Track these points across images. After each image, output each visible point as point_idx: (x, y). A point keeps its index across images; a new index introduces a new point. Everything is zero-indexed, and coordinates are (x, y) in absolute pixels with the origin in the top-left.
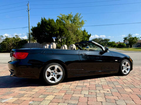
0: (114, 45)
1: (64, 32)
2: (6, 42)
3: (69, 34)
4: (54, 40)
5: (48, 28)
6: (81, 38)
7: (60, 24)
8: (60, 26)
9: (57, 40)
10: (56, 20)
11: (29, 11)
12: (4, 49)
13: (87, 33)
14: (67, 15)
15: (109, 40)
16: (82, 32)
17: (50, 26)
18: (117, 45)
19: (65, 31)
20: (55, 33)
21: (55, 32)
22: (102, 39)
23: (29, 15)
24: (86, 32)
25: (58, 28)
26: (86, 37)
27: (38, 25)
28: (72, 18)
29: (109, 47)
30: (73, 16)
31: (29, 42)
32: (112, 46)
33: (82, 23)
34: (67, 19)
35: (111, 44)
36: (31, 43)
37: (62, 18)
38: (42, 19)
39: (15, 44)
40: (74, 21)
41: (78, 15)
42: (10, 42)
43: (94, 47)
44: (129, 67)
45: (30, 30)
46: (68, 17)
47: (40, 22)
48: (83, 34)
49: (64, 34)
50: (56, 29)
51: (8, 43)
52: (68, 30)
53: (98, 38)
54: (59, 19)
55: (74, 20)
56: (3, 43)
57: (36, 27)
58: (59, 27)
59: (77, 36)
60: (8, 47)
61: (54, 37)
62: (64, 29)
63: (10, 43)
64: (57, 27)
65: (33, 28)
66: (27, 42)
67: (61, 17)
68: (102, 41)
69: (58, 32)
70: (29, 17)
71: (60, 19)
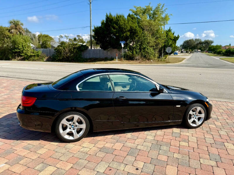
0: (218, 50)
1: (137, 33)
2: (61, 47)
3: (144, 36)
4: (123, 46)
5: (114, 28)
6: (163, 41)
7: (132, 22)
8: (132, 25)
9: (126, 45)
10: (128, 15)
11: (90, 3)
12: (59, 56)
13: (173, 34)
14: (144, 7)
15: (212, 42)
16: (165, 33)
17: (117, 25)
18: (224, 51)
19: (139, 32)
20: (123, 36)
21: (125, 34)
22: (201, 40)
23: (91, 10)
24: (172, 32)
25: (129, 28)
26: (171, 39)
27: (103, 23)
28: (152, 12)
29: (212, 53)
30: (153, 8)
31: (90, 47)
32: (216, 52)
33: (165, 19)
34: (144, 13)
35: (215, 49)
36: (93, 48)
37: (137, 12)
38: (107, 16)
39: (73, 50)
40: (153, 16)
41: (160, 7)
42: (66, 47)
43: (187, 52)
44: (203, 116)
45: (92, 31)
46: (146, 10)
47: (105, 19)
48: (167, 36)
49: (137, 36)
50: (125, 29)
51: (64, 48)
52: (143, 30)
53: (194, 39)
54: (131, 13)
55: (154, 14)
56: (58, 48)
57: (100, 27)
58: (131, 27)
59: (157, 38)
60: (64, 54)
61: (122, 40)
62: (138, 29)
63: (66, 49)
64: (127, 27)
65: (95, 28)
66: (88, 47)
67: (135, 10)
68: (201, 43)
69: (129, 34)
70: (91, 12)
71: (134, 14)
